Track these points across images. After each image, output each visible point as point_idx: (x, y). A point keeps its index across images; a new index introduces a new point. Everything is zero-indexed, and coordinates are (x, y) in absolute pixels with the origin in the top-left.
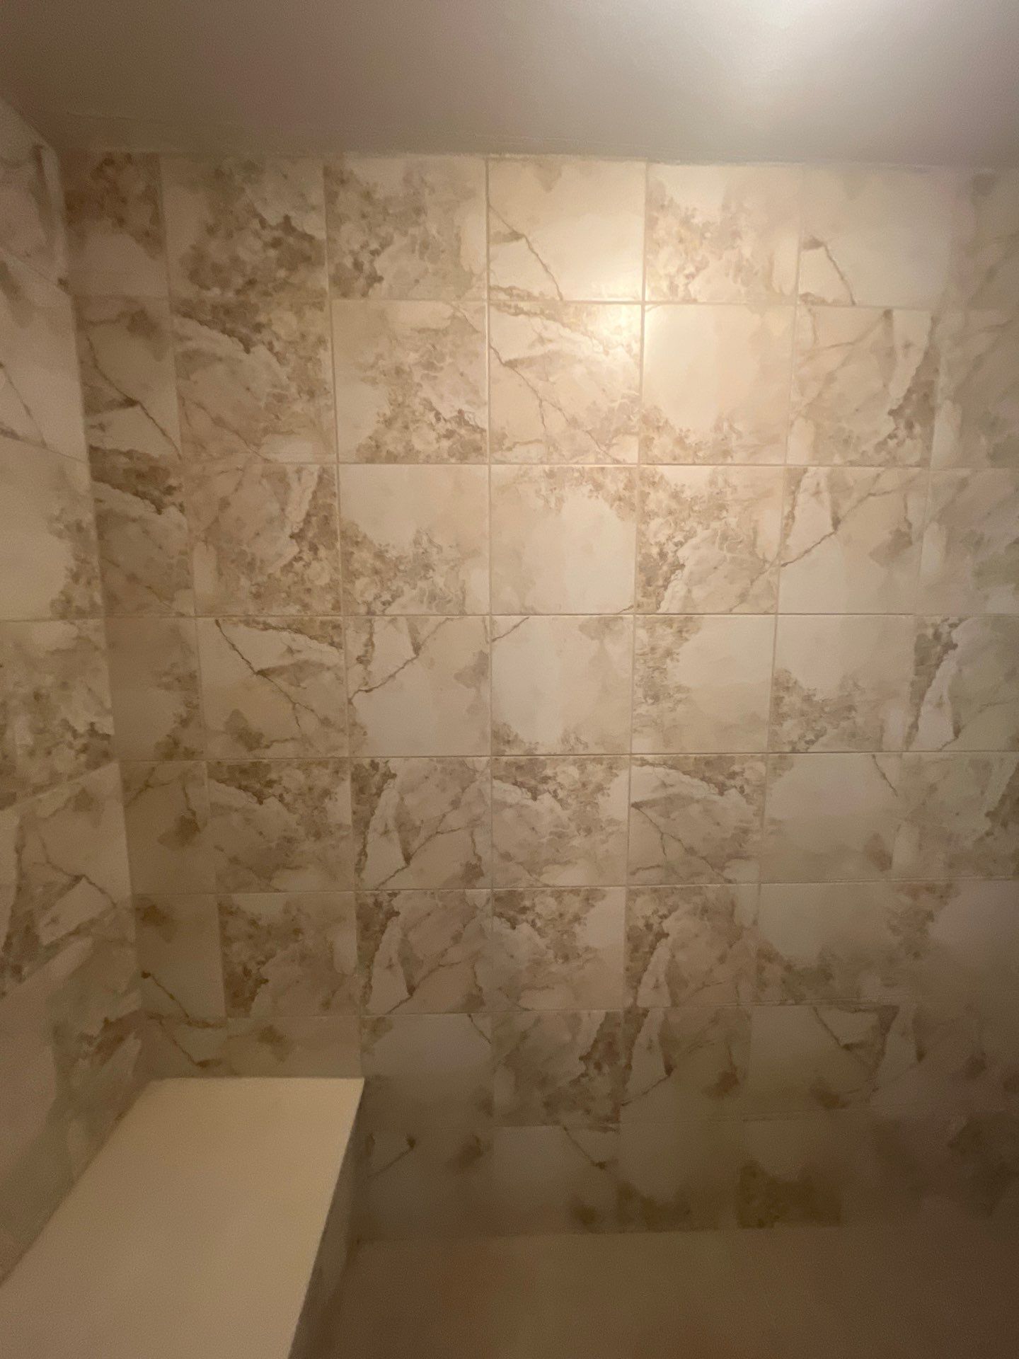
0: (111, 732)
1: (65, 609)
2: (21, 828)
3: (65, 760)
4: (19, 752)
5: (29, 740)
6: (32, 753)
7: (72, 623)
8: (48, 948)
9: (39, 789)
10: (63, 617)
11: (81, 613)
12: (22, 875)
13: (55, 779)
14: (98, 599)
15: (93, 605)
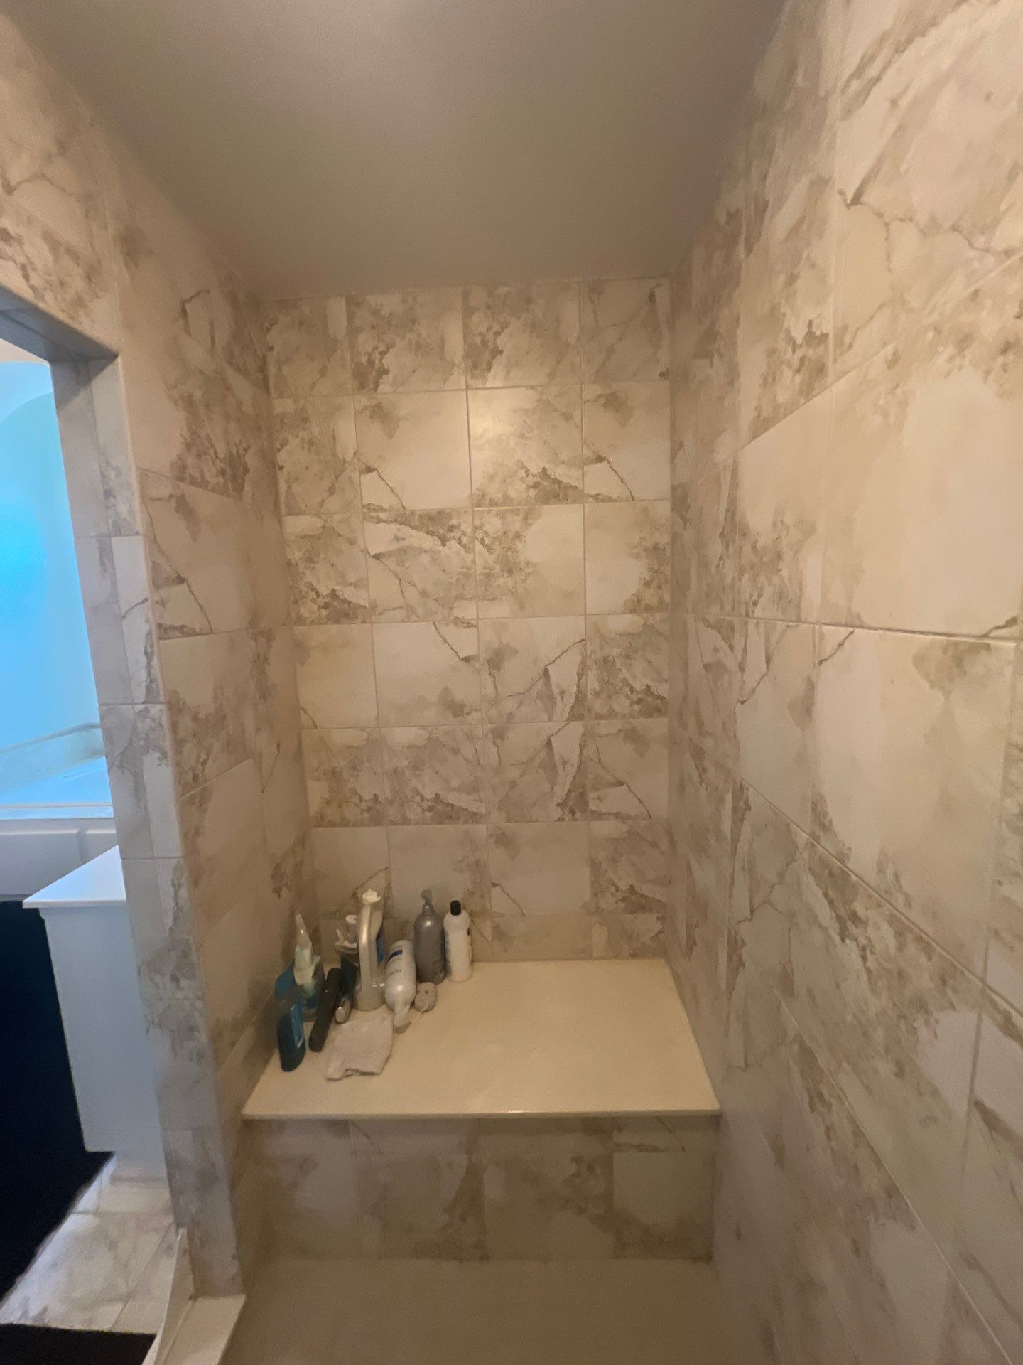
0: (666, 695)
1: (635, 606)
2: (584, 734)
3: (621, 704)
4: (589, 692)
5: (597, 686)
6: (597, 694)
7: (639, 615)
8: (594, 812)
9: (599, 717)
10: (633, 611)
11: (649, 608)
12: (581, 762)
13: (612, 714)
14: (667, 598)
15: (661, 601)
